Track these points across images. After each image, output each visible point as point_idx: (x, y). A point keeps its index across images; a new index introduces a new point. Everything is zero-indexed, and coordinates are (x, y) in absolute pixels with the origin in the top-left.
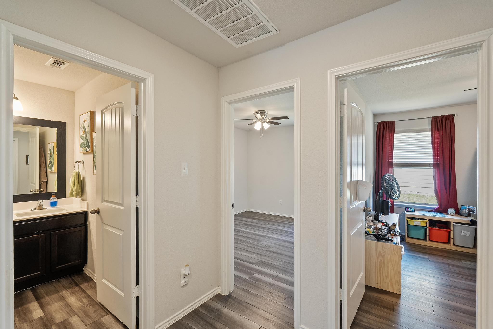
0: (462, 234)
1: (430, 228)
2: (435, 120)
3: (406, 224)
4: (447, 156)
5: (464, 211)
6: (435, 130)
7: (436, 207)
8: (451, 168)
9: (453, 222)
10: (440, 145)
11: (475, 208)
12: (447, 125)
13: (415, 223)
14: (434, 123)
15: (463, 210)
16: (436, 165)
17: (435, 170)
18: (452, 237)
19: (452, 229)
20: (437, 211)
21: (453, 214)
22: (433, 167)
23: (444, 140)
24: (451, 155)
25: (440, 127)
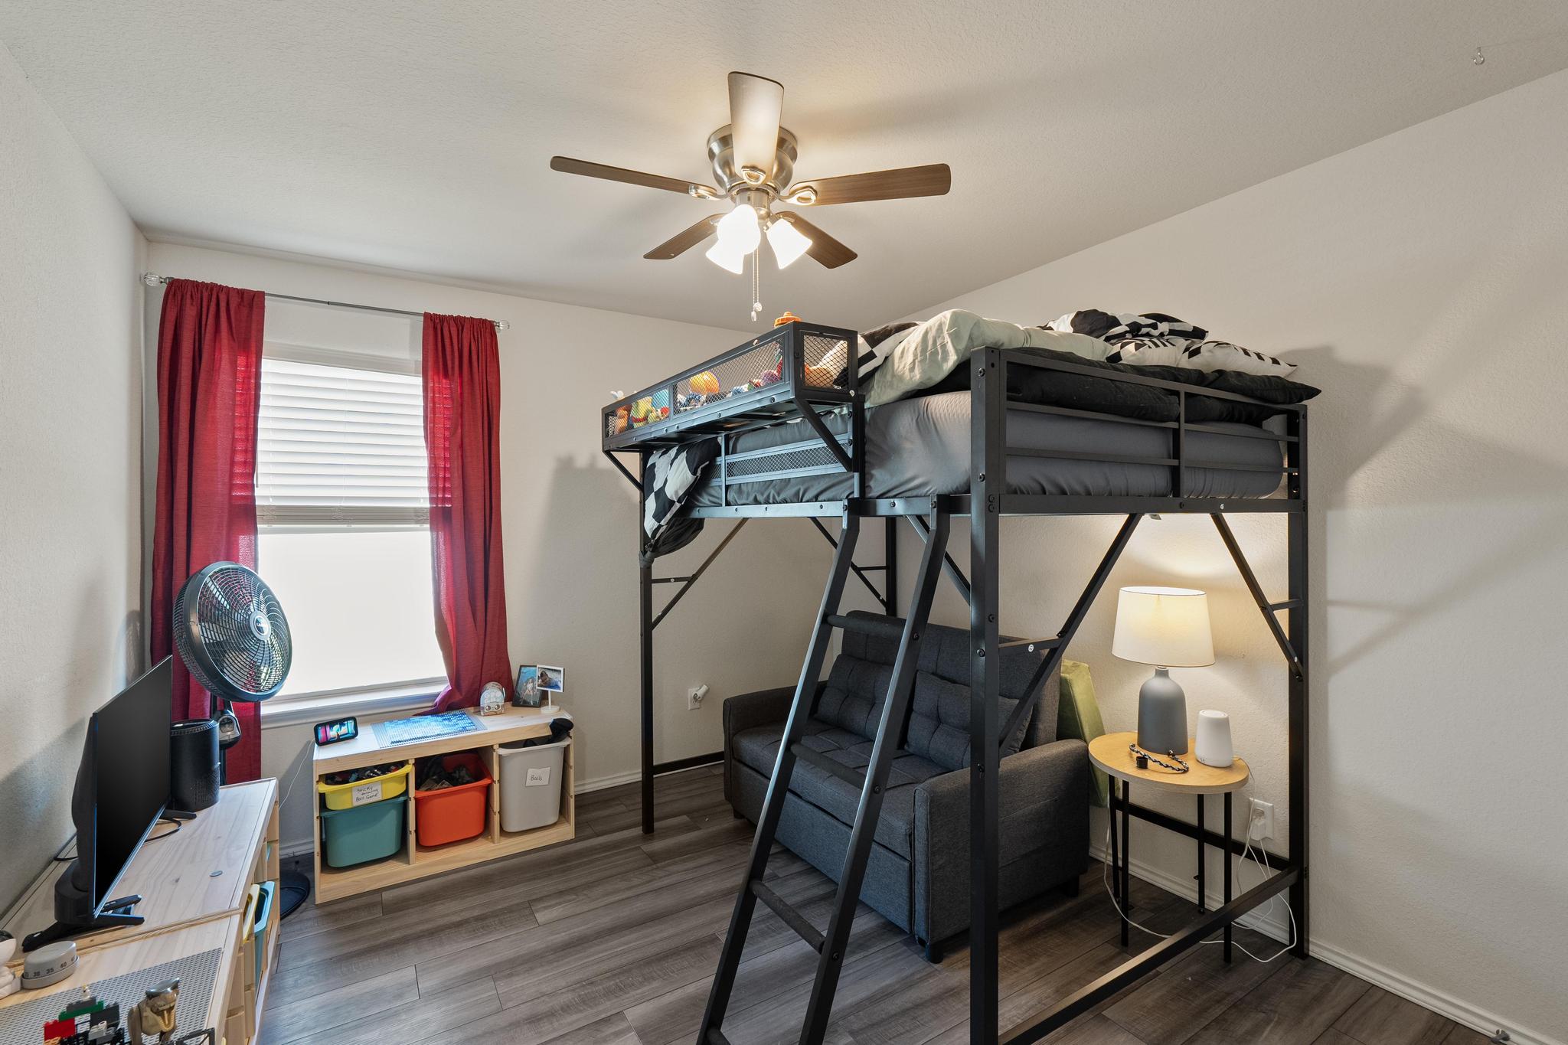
0: (529, 782)
1: (423, 794)
2: (435, 329)
3: (316, 814)
4: (476, 483)
5: (530, 686)
6: (437, 372)
7: (443, 688)
8: (488, 528)
9: (502, 746)
10: (453, 434)
11: (560, 671)
12: (474, 357)
13: (356, 794)
14: (431, 338)
15: (527, 683)
16: (440, 517)
17: (437, 536)
18: (496, 807)
19: (496, 777)
20: (445, 707)
21: (498, 706)
22: (428, 526)
23: (466, 415)
24: (487, 477)
25: (453, 363)
